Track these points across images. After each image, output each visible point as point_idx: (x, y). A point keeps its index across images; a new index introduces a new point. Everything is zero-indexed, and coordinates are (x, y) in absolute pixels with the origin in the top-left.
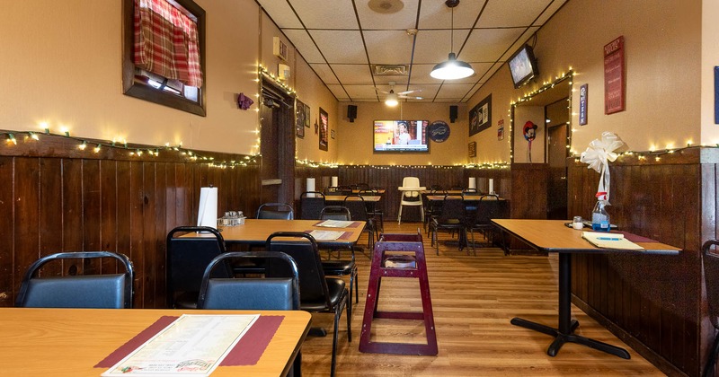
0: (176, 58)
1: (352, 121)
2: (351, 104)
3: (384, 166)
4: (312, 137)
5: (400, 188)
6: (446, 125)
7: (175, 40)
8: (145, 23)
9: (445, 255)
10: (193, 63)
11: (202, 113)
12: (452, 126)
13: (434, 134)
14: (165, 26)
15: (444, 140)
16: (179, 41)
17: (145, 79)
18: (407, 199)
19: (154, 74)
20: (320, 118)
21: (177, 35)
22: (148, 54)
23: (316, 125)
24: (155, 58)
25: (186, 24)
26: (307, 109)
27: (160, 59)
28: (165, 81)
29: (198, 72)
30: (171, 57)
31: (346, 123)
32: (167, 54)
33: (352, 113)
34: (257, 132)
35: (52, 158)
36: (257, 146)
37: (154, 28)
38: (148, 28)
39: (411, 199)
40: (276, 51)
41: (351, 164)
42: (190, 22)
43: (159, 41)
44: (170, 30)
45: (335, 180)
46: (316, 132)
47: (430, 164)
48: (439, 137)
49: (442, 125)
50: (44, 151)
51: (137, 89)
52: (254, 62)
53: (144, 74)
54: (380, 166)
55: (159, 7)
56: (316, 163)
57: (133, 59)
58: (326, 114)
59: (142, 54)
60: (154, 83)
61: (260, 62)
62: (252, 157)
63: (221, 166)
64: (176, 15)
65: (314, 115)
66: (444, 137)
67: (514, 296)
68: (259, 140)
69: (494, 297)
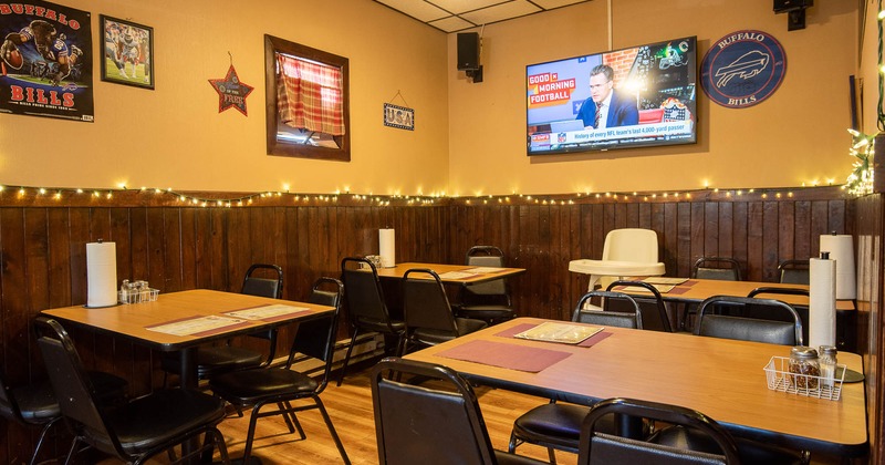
5: (577, 266)
6: (771, 44)
12: (790, 41)
13: (723, 82)
15: (762, 97)
31: (460, 83)
33: (470, 55)
41: (478, 194)
47: (706, 183)
48: (740, 88)
49: (754, 45)
54: (548, 197)
66: (764, 86)
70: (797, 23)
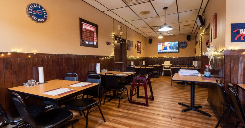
0: (91, 37)
1: (151, 43)
2: (150, 38)
3: (162, 58)
4: (134, 50)
5: (162, 65)
7: (90, 33)
8: (84, 31)
9: (174, 86)
10: (95, 37)
11: (98, 47)
13: (181, 46)
14: (88, 31)
15: (185, 48)
16: (91, 33)
17: (85, 42)
18: (165, 68)
19: (86, 41)
20: (137, 44)
21: (91, 32)
22: (85, 37)
23: (135, 46)
24: (86, 38)
25: (93, 29)
26: (132, 42)
27: (87, 38)
28: (89, 42)
29: (96, 39)
30: (90, 37)
31: (149, 44)
32: (89, 36)
33: (150, 41)
34: (113, 50)
35: (69, 58)
36: (113, 54)
37: (86, 32)
38: (85, 32)
39: (167, 68)
40: (119, 29)
41: (151, 57)
42: (94, 28)
43: (87, 34)
44: (89, 31)
45: (144, 62)
46: (136, 48)
48: (183, 47)
49: (184, 43)
50: (67, 57)
51: (83, 44)
52: (112, 33)
53: (84, 41)
54: (160, 58)
55: (87, 27)
56: (135, 57)
57: (82, 39)
58: (140, 43)
59: (83, 38)
60: (87, 43)
61: (114, 32)
62: (111, 56)
63: (102, 59)
64: (91, 28)
65: (134, 43)
66: (185, 46)
67: (187, 98)
68: (114, 52)
69: (179, 98)
70: (189, 41)
